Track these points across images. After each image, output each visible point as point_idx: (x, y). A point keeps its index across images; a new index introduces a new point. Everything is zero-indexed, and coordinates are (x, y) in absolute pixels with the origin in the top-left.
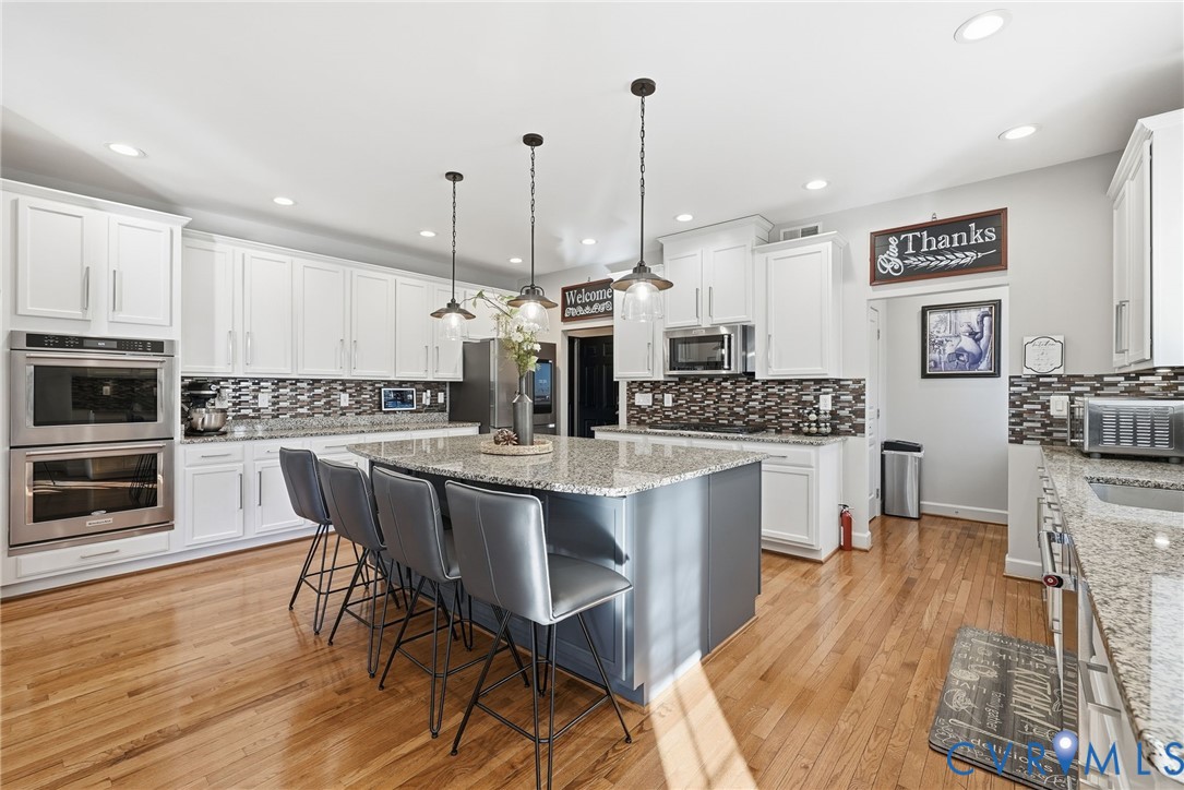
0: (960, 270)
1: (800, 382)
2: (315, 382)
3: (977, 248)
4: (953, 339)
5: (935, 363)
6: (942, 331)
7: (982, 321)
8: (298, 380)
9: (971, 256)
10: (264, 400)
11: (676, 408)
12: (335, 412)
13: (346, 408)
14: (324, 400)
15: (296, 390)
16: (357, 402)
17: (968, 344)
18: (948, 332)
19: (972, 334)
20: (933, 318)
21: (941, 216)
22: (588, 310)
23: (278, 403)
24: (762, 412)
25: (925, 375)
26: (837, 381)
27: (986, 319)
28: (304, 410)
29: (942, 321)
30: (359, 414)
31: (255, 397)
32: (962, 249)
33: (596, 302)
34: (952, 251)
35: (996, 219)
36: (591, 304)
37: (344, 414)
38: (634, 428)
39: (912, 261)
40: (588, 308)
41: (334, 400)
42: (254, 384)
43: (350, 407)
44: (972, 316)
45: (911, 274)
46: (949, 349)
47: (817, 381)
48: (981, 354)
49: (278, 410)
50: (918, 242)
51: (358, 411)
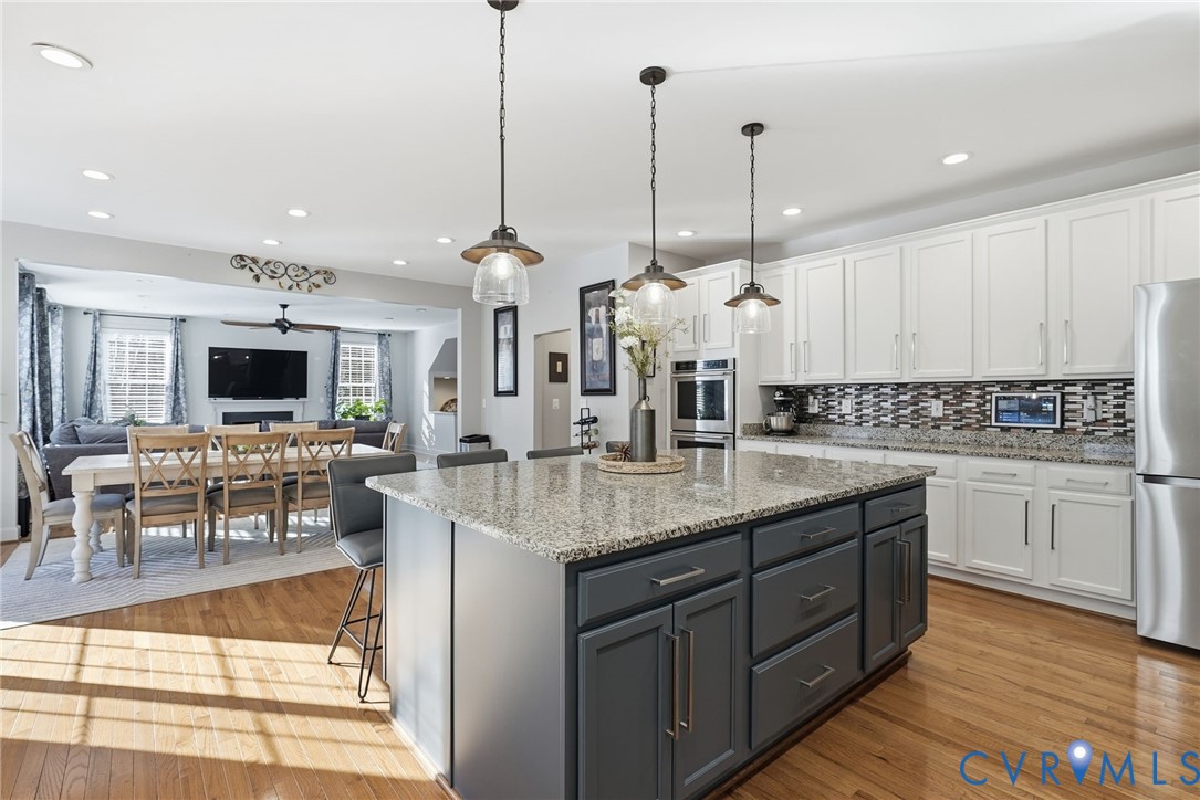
2: (900, 387)
8: (881, 386)
10: (847, 406)
12: (925, 423)
13: (939, 419)
14: (911, 408)
15: (879, 396)
16: (956, 412)
23: (860, 410)
28: (888, 419)
30: (961, 428)
31: (840, 403)
37: (938, 427)
41: (923, 408)
42: (839, 390)
43: (945, 418)
49: (861, 417)
51: (959, 424)
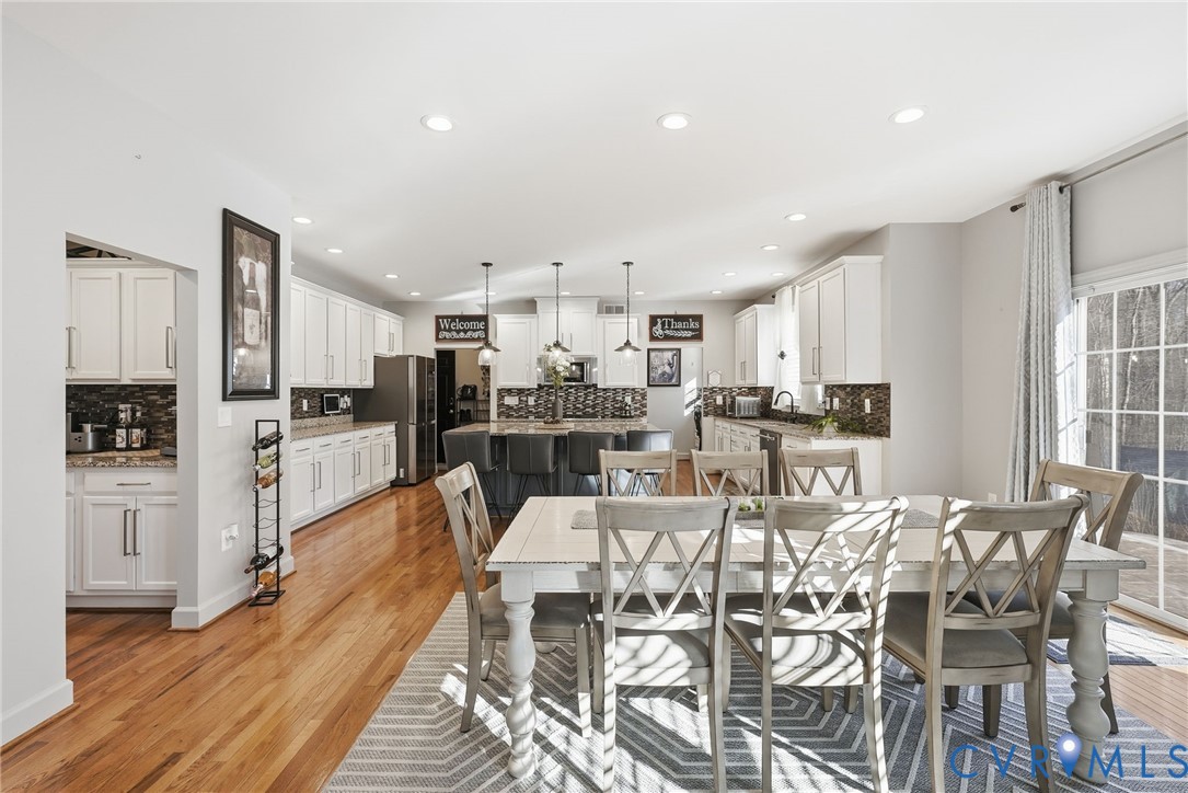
0: (686, 339)
1: (614, 390)
3: (692, 330)
5: (654, 378)
6: (656, 362)
9: (690, 334)
11: (537, 405)
20: (653, 354)
21: (678, 313)
22: (462, 335)
24: (594, 407)
25: (649, 385)
26: (633, 389)
29: (657, 356)
32: (686, 330)
33: (469, 330)
34: (683, 330)
35: (699, 318)
36: (465, 331)
38: (503, 418)
39: (667, 332)
40: (462, 333)
44: (669, 355)
45: (667, 338)
47: (624, 390)
50: (669, 323)
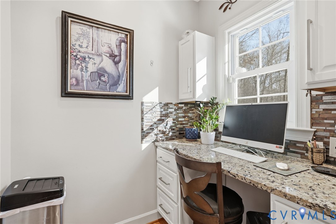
4: (95, 57)
5: (77, 80)
6: (84, 45)
7: (120, 45)
17: (108, 65)
18: (90, 48)
19: (112, 56)
25: (65, 94)
27: (123, 44)
46: (92, 68)
48: (119, 76)
